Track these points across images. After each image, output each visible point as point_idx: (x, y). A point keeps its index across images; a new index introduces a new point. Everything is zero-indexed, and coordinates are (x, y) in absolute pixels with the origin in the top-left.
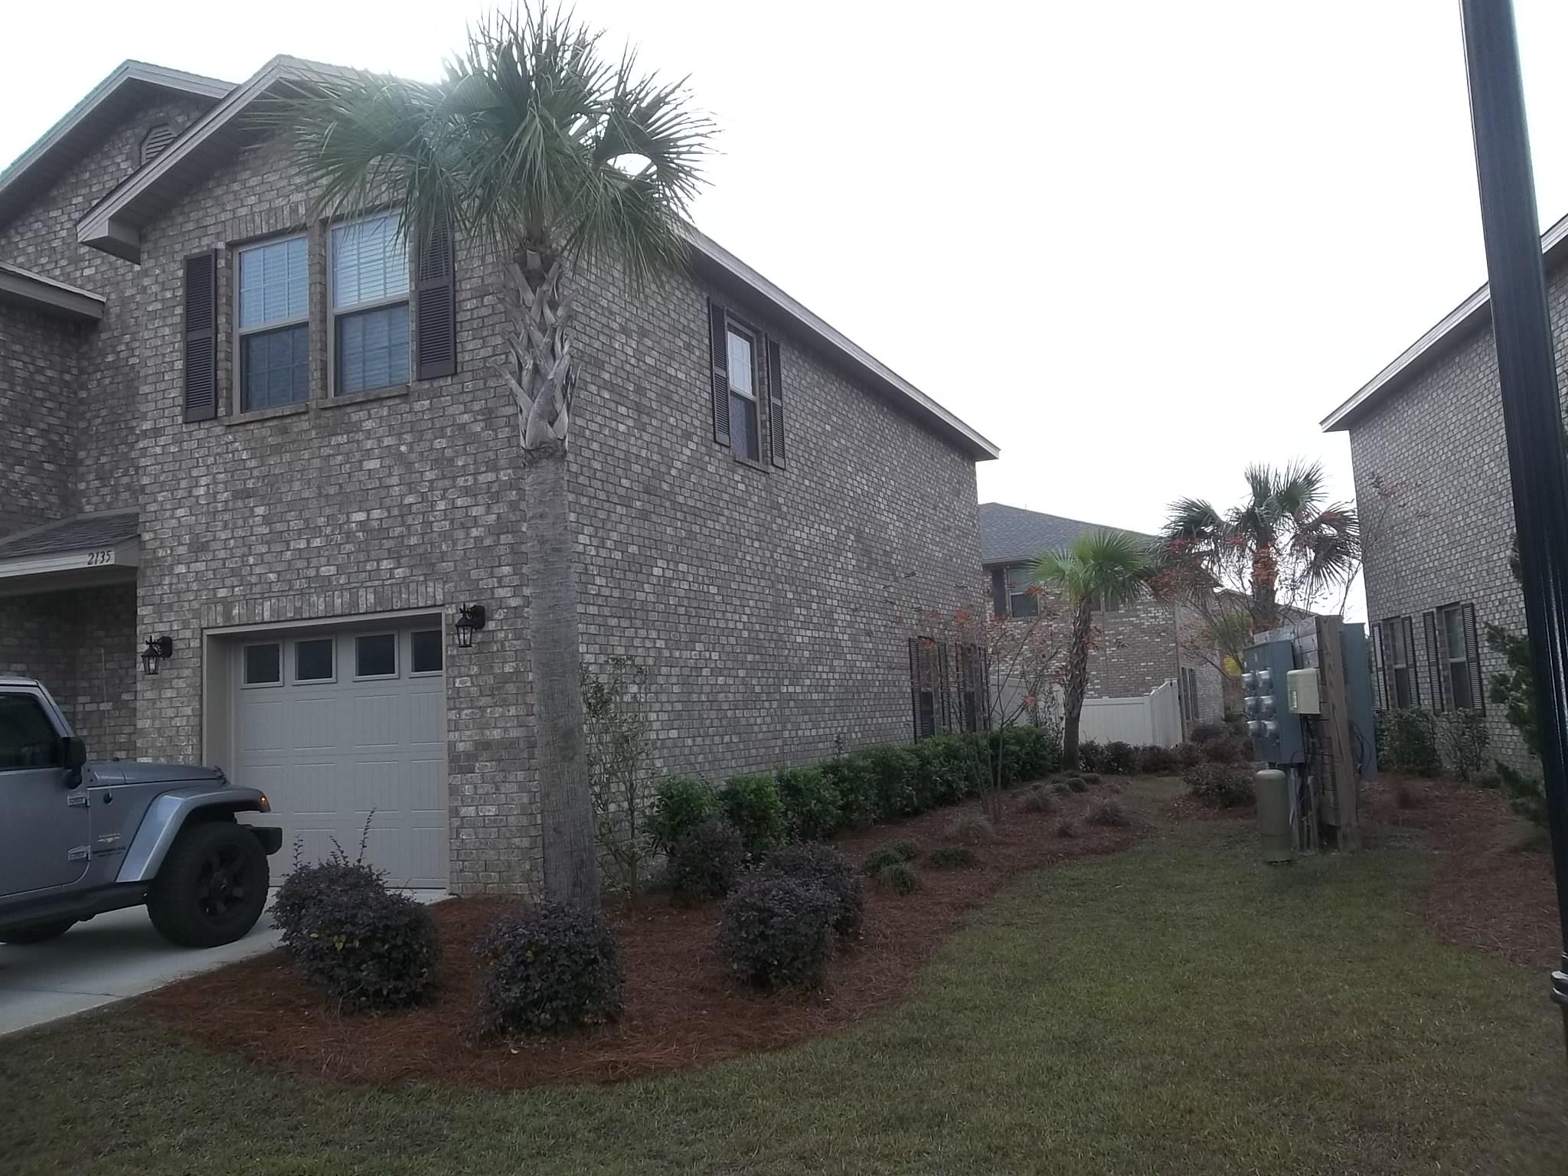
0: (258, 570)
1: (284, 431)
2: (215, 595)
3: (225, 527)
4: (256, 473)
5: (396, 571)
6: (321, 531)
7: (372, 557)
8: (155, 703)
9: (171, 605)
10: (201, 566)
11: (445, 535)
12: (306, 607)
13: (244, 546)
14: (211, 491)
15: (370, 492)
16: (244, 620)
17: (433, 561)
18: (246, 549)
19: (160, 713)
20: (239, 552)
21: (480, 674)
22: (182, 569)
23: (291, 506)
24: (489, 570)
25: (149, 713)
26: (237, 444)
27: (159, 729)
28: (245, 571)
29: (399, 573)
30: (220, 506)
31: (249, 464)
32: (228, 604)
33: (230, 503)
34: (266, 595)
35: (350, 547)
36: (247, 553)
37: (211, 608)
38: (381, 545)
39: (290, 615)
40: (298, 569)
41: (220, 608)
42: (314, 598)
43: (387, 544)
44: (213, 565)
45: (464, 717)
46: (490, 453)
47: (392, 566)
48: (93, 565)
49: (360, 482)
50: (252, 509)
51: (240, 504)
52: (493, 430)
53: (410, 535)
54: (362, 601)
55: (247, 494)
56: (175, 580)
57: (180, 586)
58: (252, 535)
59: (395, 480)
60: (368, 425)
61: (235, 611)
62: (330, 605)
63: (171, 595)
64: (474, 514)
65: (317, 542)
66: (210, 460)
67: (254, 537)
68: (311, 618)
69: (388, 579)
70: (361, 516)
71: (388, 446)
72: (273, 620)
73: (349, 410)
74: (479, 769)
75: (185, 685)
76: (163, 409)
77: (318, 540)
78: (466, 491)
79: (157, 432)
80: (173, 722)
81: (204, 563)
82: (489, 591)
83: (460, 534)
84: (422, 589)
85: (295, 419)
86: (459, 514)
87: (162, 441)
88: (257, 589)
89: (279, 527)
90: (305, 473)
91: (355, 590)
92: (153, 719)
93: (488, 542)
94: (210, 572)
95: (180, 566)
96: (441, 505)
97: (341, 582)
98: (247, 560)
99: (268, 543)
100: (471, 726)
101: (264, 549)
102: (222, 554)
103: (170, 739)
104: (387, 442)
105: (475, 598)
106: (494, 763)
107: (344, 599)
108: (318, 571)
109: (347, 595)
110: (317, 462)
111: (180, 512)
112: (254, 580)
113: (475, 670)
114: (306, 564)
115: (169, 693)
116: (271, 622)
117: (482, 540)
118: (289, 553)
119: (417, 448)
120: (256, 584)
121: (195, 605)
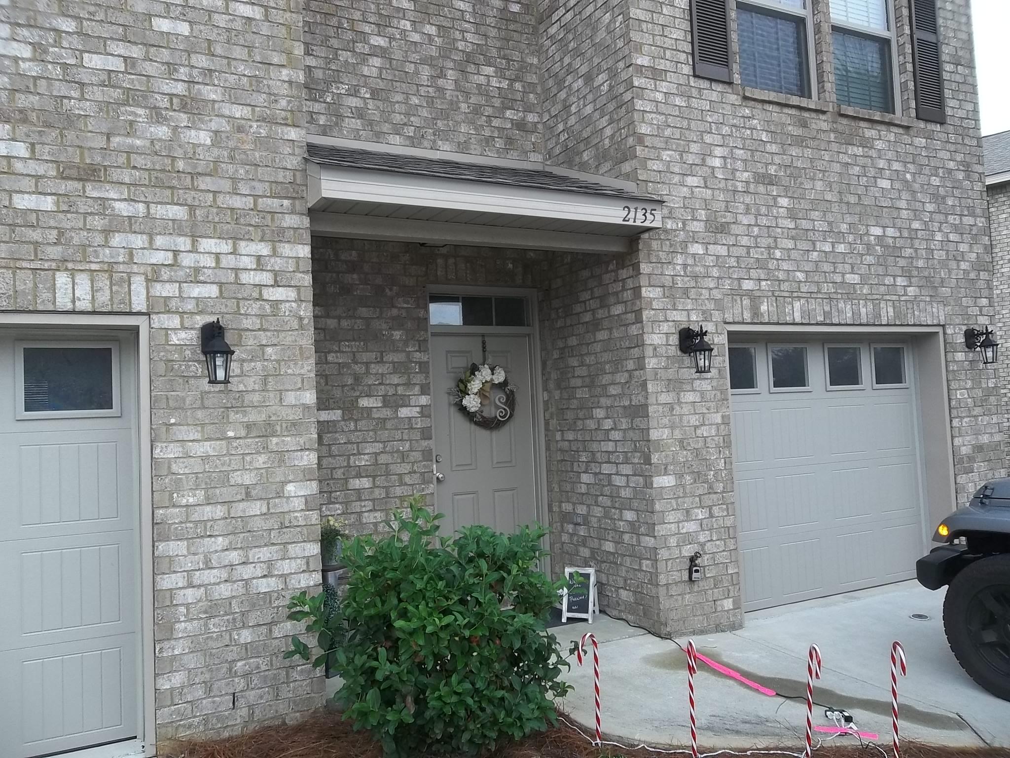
0: (785, 266)
1: (804, 125)
2: (740, 286)
3: (747, 211)
4: (777, 160)
5: (909, 289)
6: (844, 237)
7: (889, 272)
8: (672, 409)
9: (686, 291)
10: (722, 251)
11: (944, 263)
12: (835, 313)
13: (769, 236)
14: (729, 167)
15: (885, 210)
16: (775, 319)
17: (936, 285)
18: (771, 240)
19: (681, 420)
20: (764, 242)
21: (973, 388)
22: (698, 249)
23: (815, 204)
24: (974, 299)
25: (666, 421)
26: (755, 121)
27: (681, 441)
28: (772, 265)
29: (911, 291)
30: (740, 187)
31: (769, 148)
32: (755, 299)
33: (752, 186)
34: (795, 294)
35: (869, 259)
36: (773, 245)
37: (736, 301)
38: (897, 262)
39: (820, 319)
40: (825, 272)
41: (746, 302)
42: (841, 305)
43: (902, 262)
44: (736, 251)
45: (964, 424)
46: (969, 200)
47: (905, 284)
48: (631, 223)
49: (876, 198)
50: (775, 198)
51: (761, 189)
52: (971, 182)
53: (918, 258)
54: (883, 313)
55: (766, 180)
56: (690, 261)
57: (697, 269)
58: (777, 227)
59: (903, 204)
60: (879, 145)
61: (764, 308)
62: (856, 314)
63: (686, 279)
64: (961, 250)
65: (841, 248)
66: (726, 130)
67: (779, 230)
68: (840, 324)
69: (903, 295)
70: (878, 231)
71: (896, 170)
72: (804, 322)
73: (863, 124)
74: (977, 469)
75: (710, 388)
76: (665, 49)
77: (842, 245)
78: (956, 229)
79: (657, 74)
80: (699, 432)
81: (726, 247)
82: (974, 317)
83: (953, 264)
84: (929, 308)
85: (813, 115)
86: (952, 247)
87: (664, 86)
88: (785, 286)
89: (804, 224)
90: (826, 174)
91: (878, 302)
92: (672, 427)
93: (972, 275)
94: (733, 260)
95: (696, 245)
96: (939, 237)
97: (865, 291)
98: (774, 252)
99: (793, 238)
100: (969, 432)
101: (790, 244)
102: (745, 241)
103: (697, 452)
104: (896, 166)
105: (966, 322)
106: (986, 463)
107: (868, 309)
108: (843, 277)
109: (870, 305)
110: (837, 167)
111: (691, 181)
112: (781, 275)
113: (969, 384)
114: (832, 268)
115: (690, 397)
116: (802, 324)
117: (969, 273)
118: (815, 254)
119: (919, 180)
120: (784, 281)
121: (717, 294)
